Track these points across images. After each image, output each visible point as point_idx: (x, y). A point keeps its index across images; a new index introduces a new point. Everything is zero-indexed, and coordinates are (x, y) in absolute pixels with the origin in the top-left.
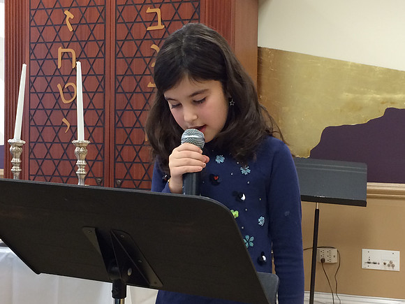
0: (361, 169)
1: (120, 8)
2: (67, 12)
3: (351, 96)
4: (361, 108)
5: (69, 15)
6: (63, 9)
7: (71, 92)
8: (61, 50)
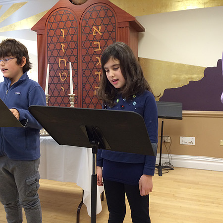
1: (84, 42)
3: (175, 76)
5: (63, 45)
6: (61, 43)
7: (64, 76)
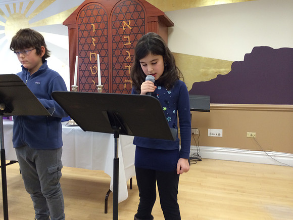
0: (208, 98)
1: (114, 37)
2: (93, 39)
4: (208, 75)
5: (94, 39)
6: (91, 37)
7: (95, 70)
8: (91, 54)
